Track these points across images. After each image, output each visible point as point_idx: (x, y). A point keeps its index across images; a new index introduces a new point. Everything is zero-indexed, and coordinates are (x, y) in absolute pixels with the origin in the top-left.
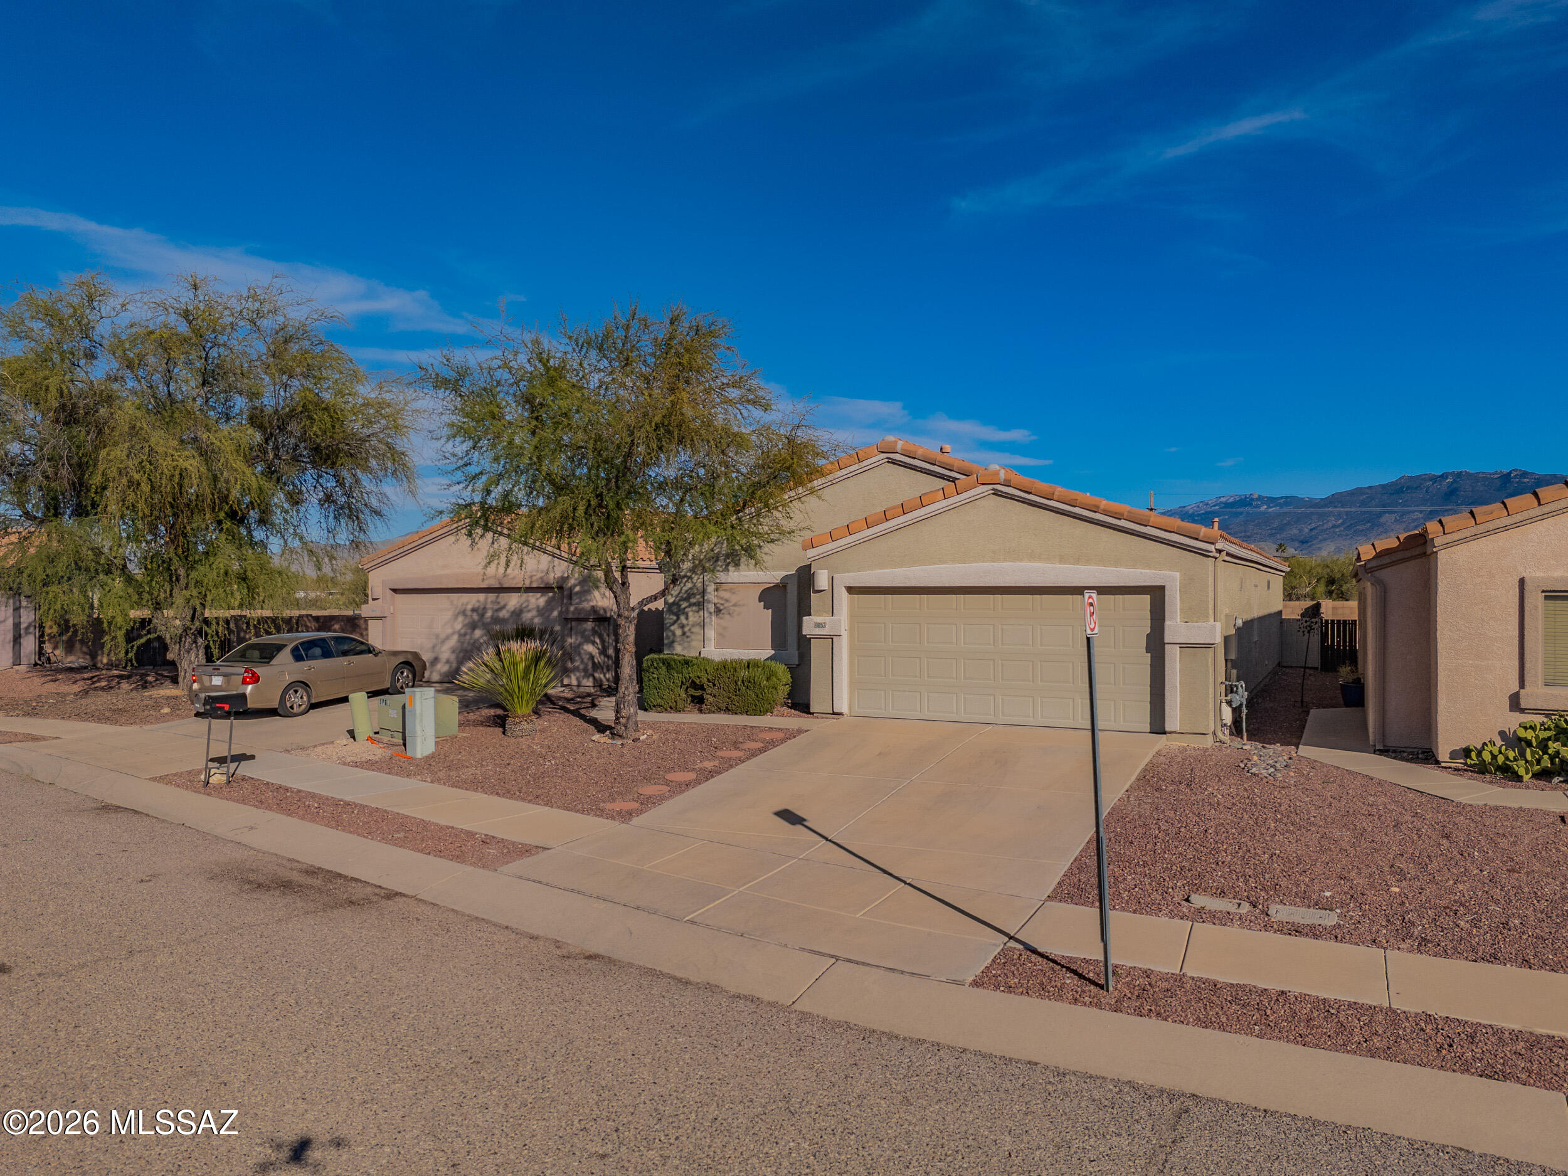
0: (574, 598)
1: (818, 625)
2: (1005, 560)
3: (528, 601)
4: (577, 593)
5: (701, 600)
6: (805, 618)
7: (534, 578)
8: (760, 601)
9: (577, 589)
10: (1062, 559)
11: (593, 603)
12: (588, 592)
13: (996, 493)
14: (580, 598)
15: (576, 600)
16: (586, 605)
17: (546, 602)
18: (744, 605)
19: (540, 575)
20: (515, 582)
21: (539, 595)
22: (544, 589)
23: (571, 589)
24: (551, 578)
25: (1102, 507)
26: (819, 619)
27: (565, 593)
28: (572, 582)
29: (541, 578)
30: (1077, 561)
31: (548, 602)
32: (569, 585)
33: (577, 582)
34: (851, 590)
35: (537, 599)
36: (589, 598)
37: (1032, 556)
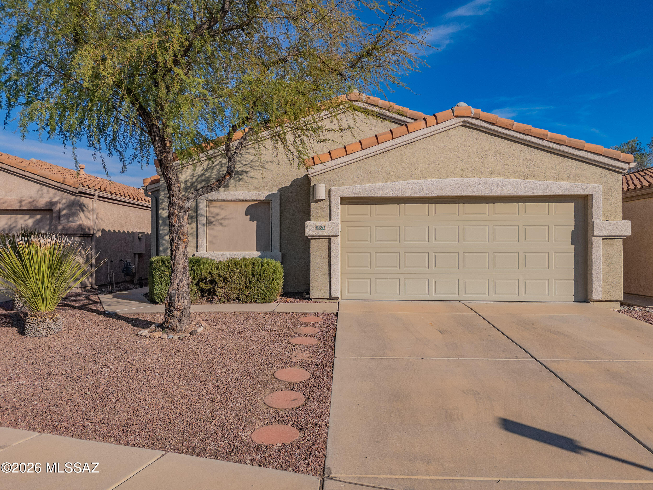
0: (62, 219)
1: (319, 228)
2: (471, 176)
3: (16, 222)
4: (65, 215)
5: (194, 214)
6: (307, 223)
7: (24, 203)
8: (246, 214)
9: (64, 212)
10: (516, 175)
11: (80, 222)
12: (75, 214)
13: (465, 125)
14: (68, 219)
15: (63, 221)
16: (74, 225)
17: (34, 222)
18: (231, 218)
19: (29, 200)
20: (5, 205)
21: (27, 217)
22: (32, 211)
23: (59, 211)
24: (42, 202)
25: (549, 136)
26: (319, 224)
27: (54, 215)
28: (60, 206)
29: (31, 203)
30: (527, 176)
31: (37, 222)
32: (57, 208)
33: (64, 206)
34: (344, 201)
35: (25, 221)
36: (76, 218)
37: (492, 173)
